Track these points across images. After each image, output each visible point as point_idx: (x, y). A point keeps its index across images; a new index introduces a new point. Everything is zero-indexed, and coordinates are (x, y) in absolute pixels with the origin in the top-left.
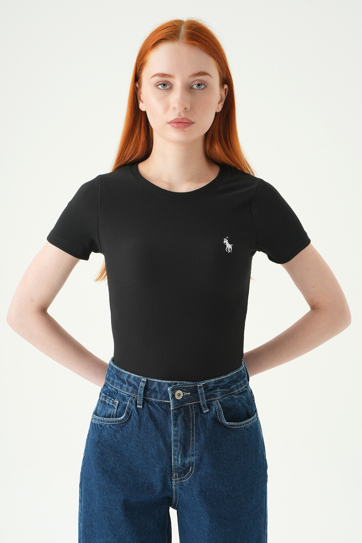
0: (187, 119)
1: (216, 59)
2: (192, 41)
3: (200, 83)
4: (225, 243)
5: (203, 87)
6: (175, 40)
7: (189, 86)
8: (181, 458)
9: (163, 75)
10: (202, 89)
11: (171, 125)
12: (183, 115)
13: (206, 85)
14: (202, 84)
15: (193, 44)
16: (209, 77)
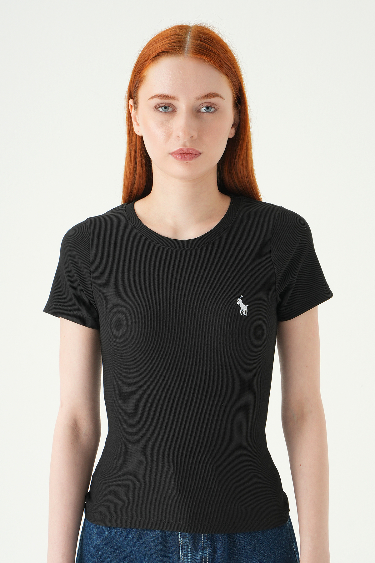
0: (193, 149)
1: (228, 77)
2: (199, 55)
3: (210, 106)
4: (239, 304)
5: (212, 110)
6: (179, 54)
7: (196, 110)
8: (191, 552)
9: (165, 97)
10: (211, 113)
11: (174, 156)
12: (188, 145)
13: (216, 108)
14: (211, 107)
15: (201, 59)
16: (220, 99)
